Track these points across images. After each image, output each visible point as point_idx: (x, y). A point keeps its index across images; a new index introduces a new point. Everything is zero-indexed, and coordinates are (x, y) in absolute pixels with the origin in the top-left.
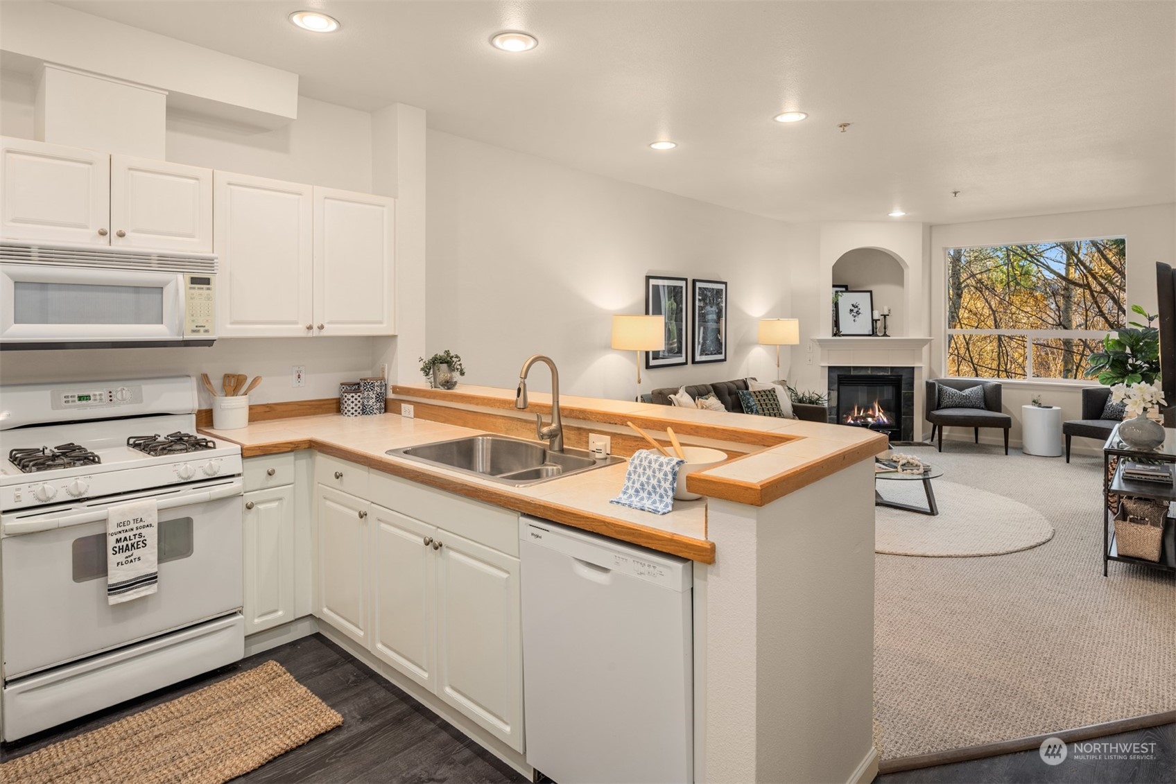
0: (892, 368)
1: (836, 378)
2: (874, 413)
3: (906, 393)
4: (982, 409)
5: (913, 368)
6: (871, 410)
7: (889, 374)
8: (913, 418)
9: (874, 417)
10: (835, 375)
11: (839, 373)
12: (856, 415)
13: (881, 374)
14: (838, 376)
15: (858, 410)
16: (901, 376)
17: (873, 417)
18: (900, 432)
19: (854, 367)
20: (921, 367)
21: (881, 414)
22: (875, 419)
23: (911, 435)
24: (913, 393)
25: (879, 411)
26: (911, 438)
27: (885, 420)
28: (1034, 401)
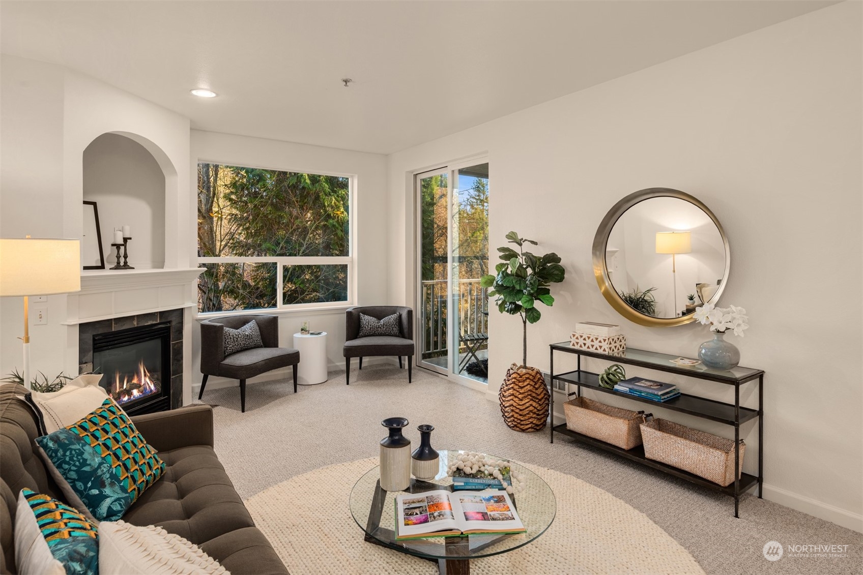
0: (162, 313)
1: (91, 342)
2: (140, 380)
3: (175, 344)
4: (261, 347)
5: (182, 310)
6: (136, 377)
7: (158, 321)
8: (182, 375)
9: (140, 386)
10: (89, 337)
11: (95, 334)
12: (118, 390)
13: (149, 323)
14: (94, 336)
15: (120, 383)
16: (170, 322)
17: (138, 386)
18: (169, 398)
19: (115, 319)
20: (191, 307)
21: (147, 380)
22: (142, 388)
23: (180, 399)
24: (182, 342)
25: (145, 375)
26: (180, 403)
27: (152, 387)
28: (302, 330)
